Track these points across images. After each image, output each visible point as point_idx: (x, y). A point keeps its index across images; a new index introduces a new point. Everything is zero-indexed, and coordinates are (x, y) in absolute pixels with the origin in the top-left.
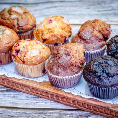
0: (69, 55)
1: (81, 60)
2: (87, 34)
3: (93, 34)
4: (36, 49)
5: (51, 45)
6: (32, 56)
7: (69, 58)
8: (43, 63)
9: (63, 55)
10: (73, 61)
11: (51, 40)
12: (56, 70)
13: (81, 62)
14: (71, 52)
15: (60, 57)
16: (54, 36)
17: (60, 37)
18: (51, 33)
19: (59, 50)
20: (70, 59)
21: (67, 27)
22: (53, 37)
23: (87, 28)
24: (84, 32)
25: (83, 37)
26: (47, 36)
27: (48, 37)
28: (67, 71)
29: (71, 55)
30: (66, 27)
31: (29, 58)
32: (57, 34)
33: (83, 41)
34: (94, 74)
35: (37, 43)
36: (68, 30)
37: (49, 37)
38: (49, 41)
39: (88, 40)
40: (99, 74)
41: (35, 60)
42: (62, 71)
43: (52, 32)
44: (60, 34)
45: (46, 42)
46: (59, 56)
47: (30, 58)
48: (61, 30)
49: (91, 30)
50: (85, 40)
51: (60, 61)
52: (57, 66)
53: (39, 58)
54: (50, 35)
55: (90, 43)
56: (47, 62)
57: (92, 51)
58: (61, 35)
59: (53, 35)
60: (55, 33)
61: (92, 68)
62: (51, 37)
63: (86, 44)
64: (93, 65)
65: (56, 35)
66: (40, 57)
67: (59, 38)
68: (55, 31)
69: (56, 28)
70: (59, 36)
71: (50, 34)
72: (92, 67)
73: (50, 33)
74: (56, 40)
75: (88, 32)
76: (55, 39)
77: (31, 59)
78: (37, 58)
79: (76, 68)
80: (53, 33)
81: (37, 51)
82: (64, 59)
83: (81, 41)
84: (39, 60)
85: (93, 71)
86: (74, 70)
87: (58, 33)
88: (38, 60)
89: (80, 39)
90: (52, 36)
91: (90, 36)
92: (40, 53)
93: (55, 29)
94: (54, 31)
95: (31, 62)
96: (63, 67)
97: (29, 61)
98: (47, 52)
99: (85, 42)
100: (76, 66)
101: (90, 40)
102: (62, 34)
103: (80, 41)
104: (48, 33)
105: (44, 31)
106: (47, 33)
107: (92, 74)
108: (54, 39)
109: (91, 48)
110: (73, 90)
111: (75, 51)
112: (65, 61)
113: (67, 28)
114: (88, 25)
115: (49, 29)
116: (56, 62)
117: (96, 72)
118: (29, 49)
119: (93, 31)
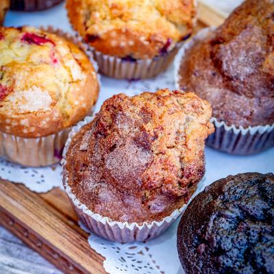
0: (146, 147)
1: (186, 175)
2: (241, 59)
3: (261, 66)
4: (42, 87)
5: (112, 59)
6: (22, 112)
7: (144, 162)
8: (60, 134)
9: (129, 140)
10: (156, 174)
11: (114, 43)
12: (91, 185)
13: (185, 180)
14: (156, 137)
15: (114, 146)
16: (127, 34)
17: (146, 43)
18: (118, 21)
19: (119, 117)
20: (147, 164)
21: (180, 8)
22: (123, 37)
23: (246, 33)
24: (231, 48)
25: (225, 67)
26: (101, 28)
27: (105, 31)
28: (127, 201)
29: (153, 148)
30: (176, 10)
31: (10, 114)
32: (137, 31)
33: (221, 80)
34: (212, 254)
35: (56, 56)
36: (180, 18)
37: (108, 34)
38: (106, 44)
39: (237, 83)
40: (230, 263)
41: (32, 126)
42: (109, 198)
43: (121, 17)
44: (148, 31)
45: (96, 43)
46: (113, 142)
47: (14, 116)
48: (155, 16)
49: (259, 50)
50: (230, 79)
51: (112, 162)
52: (98, 172)
53: (48, 119)
54: (111, 27)
55: (243, 96)
56: (74, 132)
57: (241, 127)
58: (150, 35)
59: (124, 30)
60: (133, 25)
61: (210, 230)
62: (114, 34)
63: (229, 92)
64: (220, 215)
65: (134, 33)
66: (51, 116)
67: (142, 45)
68: (135, 16)
69: (140, 6)
70: (143, 39)
71: (114, 21)
72: (211, 224)
73: (114, 18)
74: (131, 47)
75: (247, 52)
76: (128, 44)
77: (18, 120)
78: (40, 119)
79: (162, 197)
80: (126, 21)
81: (44, 96)
82: (124, 158)
83: (214, 74)
84: (46, 126)
85: (211, 240)
86: (152, 203)
87: (142, 29)
88: (41, 126)
89: (212, 67)
90: (119, 31)
91: (248, 70)
92: (53, 104)
93: (137, 8)
94: (130, 14)
95: (15, 127)
96: (117, 184)
97: (9, 125)
98: (82, 98)
99: (227, 87)
100: (162, 193)
101: (244, 83)
102: (155, 35)
103: (210, 72)
104: (109, 18)
105: (97, 7)
106: (103, 14)
107: (206, 249)
108: (123, 44)
109: (242, 113)
110: (141, 253)
111: (173, 136)
112: (126, 169)
113: (178, 12)
114: (255, 19)
115: (114, 7)
116: (99, 158)
117: (221, 251)
118: (18, 84)
119: (264, 53)
